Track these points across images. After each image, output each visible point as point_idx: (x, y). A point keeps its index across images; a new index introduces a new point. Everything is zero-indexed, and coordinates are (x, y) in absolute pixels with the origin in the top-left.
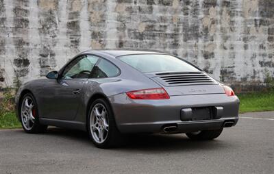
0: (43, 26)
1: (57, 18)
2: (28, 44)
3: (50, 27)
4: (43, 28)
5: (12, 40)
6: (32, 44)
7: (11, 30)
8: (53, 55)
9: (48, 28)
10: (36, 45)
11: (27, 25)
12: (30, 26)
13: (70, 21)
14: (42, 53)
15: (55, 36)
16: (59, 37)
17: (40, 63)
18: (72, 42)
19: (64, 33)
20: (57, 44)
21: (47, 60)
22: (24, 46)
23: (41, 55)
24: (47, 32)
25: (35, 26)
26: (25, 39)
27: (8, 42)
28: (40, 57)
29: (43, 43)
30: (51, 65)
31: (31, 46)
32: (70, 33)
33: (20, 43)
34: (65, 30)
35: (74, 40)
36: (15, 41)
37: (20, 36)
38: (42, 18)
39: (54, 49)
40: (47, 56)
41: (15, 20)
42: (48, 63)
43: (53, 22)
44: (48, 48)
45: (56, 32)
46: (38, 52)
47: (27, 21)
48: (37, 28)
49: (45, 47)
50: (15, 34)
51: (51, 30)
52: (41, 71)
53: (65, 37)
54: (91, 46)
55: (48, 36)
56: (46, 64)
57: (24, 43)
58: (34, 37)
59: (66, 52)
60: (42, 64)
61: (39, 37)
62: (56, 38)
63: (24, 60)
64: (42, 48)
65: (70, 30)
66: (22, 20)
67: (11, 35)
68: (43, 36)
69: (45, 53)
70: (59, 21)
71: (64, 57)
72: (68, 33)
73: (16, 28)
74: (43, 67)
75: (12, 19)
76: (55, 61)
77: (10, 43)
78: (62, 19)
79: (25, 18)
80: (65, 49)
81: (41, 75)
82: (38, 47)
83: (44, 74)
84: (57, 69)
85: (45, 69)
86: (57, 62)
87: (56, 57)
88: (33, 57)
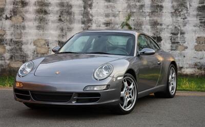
0: (175, 11)
1: (188, 4)
2: (161, 25)
3: (182, 11)
4: (175, 12)
5: (148, 22)
6: (165, 25)
7: (148, 14)
8: (182, 33)
9: (179, 12)
10: (168, 26)
11: (161, 10)
12: (164, 10)
13: (200, 5)
14: (173, 32)
15: (186, 18)
16: (189, 19)
17: (171, 39)
18: (201, 22)
19: (194, 16)
20: (187, 25)
21: (177, 37)
22: (158, 27)
23: (172, 34)
24: (178, 15)
25: (168, 11)
26: (159, 20)
27: (145, 23)
28: (171, 35)
29: (174, 24)
30: (180, 42)
31: (164, 27)
32: (200, 15)
33: (155, 24)
34: (195, 13)
35: (203, 21)
36: (150, 23)
37: (155, 18)
38: (175, 4)
39: (184, 29)
40: (177, 34)
41: (152, 6)
42: (178, 40)
43: (184, 6)
44: (179, 28)
45: (186, 15)
46: (170, 31)
47: (161, 7)
48: (170, 11)
49: (176, 27)
50: (150, 17)
51: (182, 13)
52: (171, 46)
53: (195, 19)
55: (179, 19)
56: (176, 41)
57: (158, 24)
58: (167, 19)
59: (195, 31)
60: (173, 41)
61: (171, 19)
62: (186, 20)
63: (158, 37)
64: (173, 28)
65: (200, 13)
66: (158, 6)
67: (148, 18)
68: (174, 18)
69: (176, 32)
70: (190, 6)
71: (193, 35)
72: (198, 15)
73: (152, 12)
74: (173, 43)
75: (149, 6)
76: (184, 38)
77: (147, 24)
78: (193, 4)
79: (160, 4)
80: (195, 28)
81: (171, 50)
82: (170, 27)
83: (174, 48)
84: (185, 45)
85: (175, 45)
86: (186, 40)
87: (186, 36)
88: (166, 35)
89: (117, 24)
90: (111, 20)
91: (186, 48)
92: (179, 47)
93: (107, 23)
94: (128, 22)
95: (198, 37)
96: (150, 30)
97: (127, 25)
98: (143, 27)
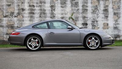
2: (87, 18)
4: (93, 12)
5: (81, 16)
7: (81, 13)
8: (97, 21)
12: (88, 11)
13: (104, 9)
14: (93, 21)
16: (99, 15)
17: (92, 24)
18: (105, 16)
20: (99, 18)
25: (90, 11)
26: (86, 16)
29: (93, 17)
31: (88, 19)
33: (84, 17)
34: (102, 12)
36: (82, 17)
37: (84, 15)
38: (93, 8)
39: (97, 19)
40: (95, 22)
42: (95, 24)
43: (97, 9)
45: (98, 13)
46: (91, 21)
49: (94, 19)
51: (96, 12)
53: (102, 15)
54: (113, 18)
55: (95, 15)
57: (86, 17)
58: (89, 15)
59: (103, 20)
60: (93, 25)
61: (91, 15)
63: (86, 23)
65: (104, 12)
68: (93, 15)
70: (100, 9)
71: (102, 22)
73: (83, 12)
75: (82, 9)
79: (86, 8)
80: (102, 19)
81: (92, 29)
82: (91, 19)
83: (93, 28)
84: (98, 26)
85: (94, 27)
86: (99, 24)
87: (98, 22)
88: (89, 22)
89: (67, 18)
90: (64, 16)
91: (99, 28)
92: (96, 28)
93: (62, 18)
94: (72, 17)
95: (104, 23)
96: (82, 20)
97: (72, 18)
98: (79, 19)
